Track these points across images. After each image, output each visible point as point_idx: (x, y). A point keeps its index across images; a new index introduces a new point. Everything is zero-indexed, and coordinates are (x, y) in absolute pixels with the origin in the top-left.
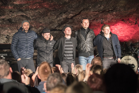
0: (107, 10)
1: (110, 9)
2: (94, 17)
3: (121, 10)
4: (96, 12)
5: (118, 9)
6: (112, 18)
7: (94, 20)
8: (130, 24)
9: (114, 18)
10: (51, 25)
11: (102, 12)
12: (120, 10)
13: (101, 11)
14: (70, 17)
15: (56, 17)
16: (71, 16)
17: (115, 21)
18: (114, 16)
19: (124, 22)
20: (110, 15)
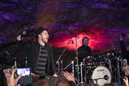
0: (70, 21)
1: (73, 20)
2: (57, 29)
3: (84, 21)
4: (58, 23)
5: (81, 20)
6: (75, 30)
7: (56, 31)
8: (91, 35)
9: (76, 29)
10: (12, 38)
11: (65, 23)
12: (82, 21)
13: (63, 23)
14: (32, 29)
15: (17, 29)
17: (77, 32)
18: (76, 27)
19: (86, 33)
20: (72, 26)
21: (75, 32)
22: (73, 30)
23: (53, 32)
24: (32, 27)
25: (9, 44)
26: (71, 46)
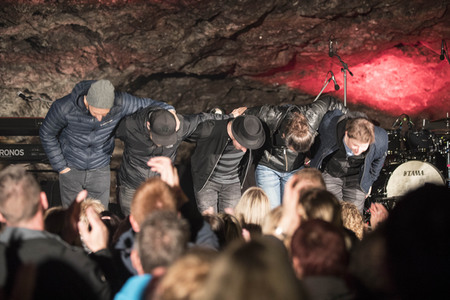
0: (350, 14)
1: (360, 11)
2: (308, 35)
3: (395, 13)
4: (314, 17)
5: (386, 10)
6: (366, 39)
7: (306, 43)
8: (423, 58)
9: (370, 39)
10: (166, 58)
11: (334, 19)
12: (390, 13)
13: (331, 17)
14: (228, 34)
15: (182, 32)
16: (231, 30)
17: (375, 48)
18: (372, 32)
19: (404, 51)
20: (359, 29)
21: (369, 49)
22: (361, 39)
23: (296, 46)
24: (228, 28)
25: (160, 76)
26: (356, 89)
